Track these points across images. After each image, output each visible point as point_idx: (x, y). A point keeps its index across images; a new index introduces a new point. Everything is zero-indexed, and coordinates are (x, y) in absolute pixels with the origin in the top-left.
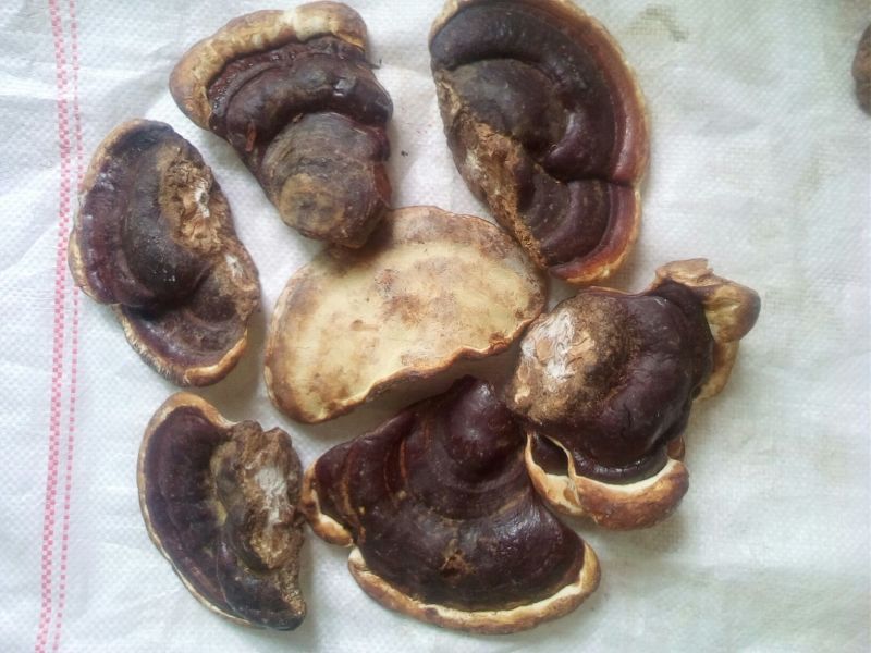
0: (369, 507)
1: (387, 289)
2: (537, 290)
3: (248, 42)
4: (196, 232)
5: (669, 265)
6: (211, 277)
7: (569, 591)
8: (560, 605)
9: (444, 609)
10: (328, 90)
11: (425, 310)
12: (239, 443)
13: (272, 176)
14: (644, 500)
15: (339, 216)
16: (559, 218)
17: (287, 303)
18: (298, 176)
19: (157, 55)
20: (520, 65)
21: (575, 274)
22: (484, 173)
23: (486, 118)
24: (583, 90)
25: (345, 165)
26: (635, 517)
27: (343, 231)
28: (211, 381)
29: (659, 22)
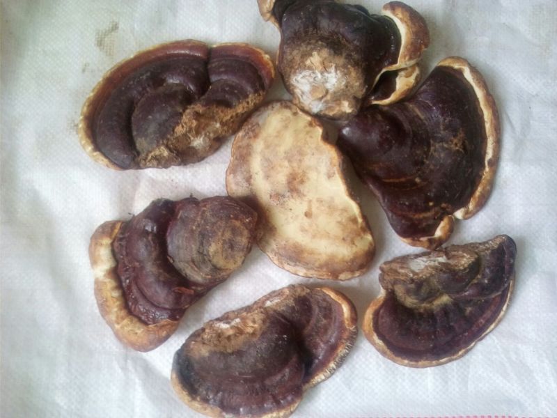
0: (428, 199)
1: (283, 196)
2: (279, 104)
3: (117, 300)
4: (251, 324)
5: (263, 14)
6: (281, 312)
7: (468, 75)
8: (477, 80)
9: (487, 155)
10: (153, 236)
11: (296, 169)
12: (395, 282)
13: (210, 277)
14: (409, 23)
15: (238, 223)
16: (234, 84)
17: (295, 265)
18: (211, 254)
19: (124, 369)
20: (136, 112)
21: (269, 73)
22: (206, 134)
23: (171, 129)
24: (151, 74)
25: (203, 222)
26: (420, 27)
27: (247, 220)
28: (353, 308)
29: (106, 39)
